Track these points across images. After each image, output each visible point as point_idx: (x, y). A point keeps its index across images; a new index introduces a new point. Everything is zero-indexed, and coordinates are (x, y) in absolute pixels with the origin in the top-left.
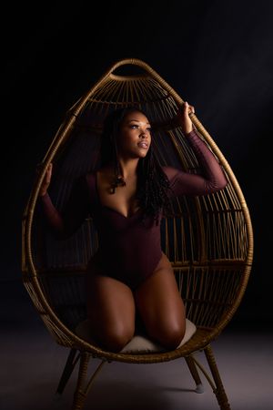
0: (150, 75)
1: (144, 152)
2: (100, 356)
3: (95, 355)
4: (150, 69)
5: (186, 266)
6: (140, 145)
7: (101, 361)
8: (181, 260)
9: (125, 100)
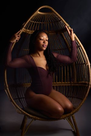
0: (53, 12)
1: (44, 49)
2: (31, 118)
3: (29, 117)
4: (53, 10)
5: (69, 84)
6: (43, 46)
7: (31, 120)
8: (64, 81)
9: (45, 22)
